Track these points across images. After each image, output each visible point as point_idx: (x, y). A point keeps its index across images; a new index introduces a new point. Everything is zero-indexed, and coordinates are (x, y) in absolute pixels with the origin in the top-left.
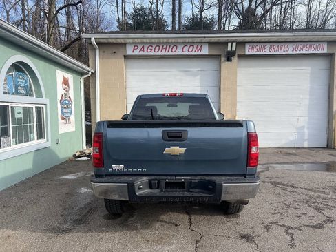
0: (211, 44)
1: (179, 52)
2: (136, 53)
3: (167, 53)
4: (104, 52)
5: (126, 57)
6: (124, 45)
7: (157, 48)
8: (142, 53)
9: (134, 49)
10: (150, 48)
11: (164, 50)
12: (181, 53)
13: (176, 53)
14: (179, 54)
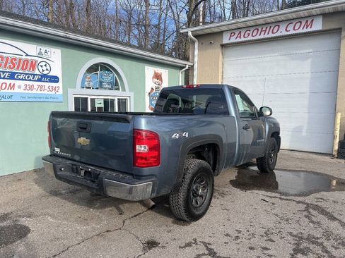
0: (326, 16)
1: (282, 32)
2: (233, 40)
3: (266, 36)
4: (202, 44)
5: (223, 46)
6: (221, 33)
7: (256, 31)
8: (238, 40)
9: (231, 36)
10: (248, 32)
11: (263, 33)
12: (285, 33)
13: (278, 34)
14: (282, 34)
